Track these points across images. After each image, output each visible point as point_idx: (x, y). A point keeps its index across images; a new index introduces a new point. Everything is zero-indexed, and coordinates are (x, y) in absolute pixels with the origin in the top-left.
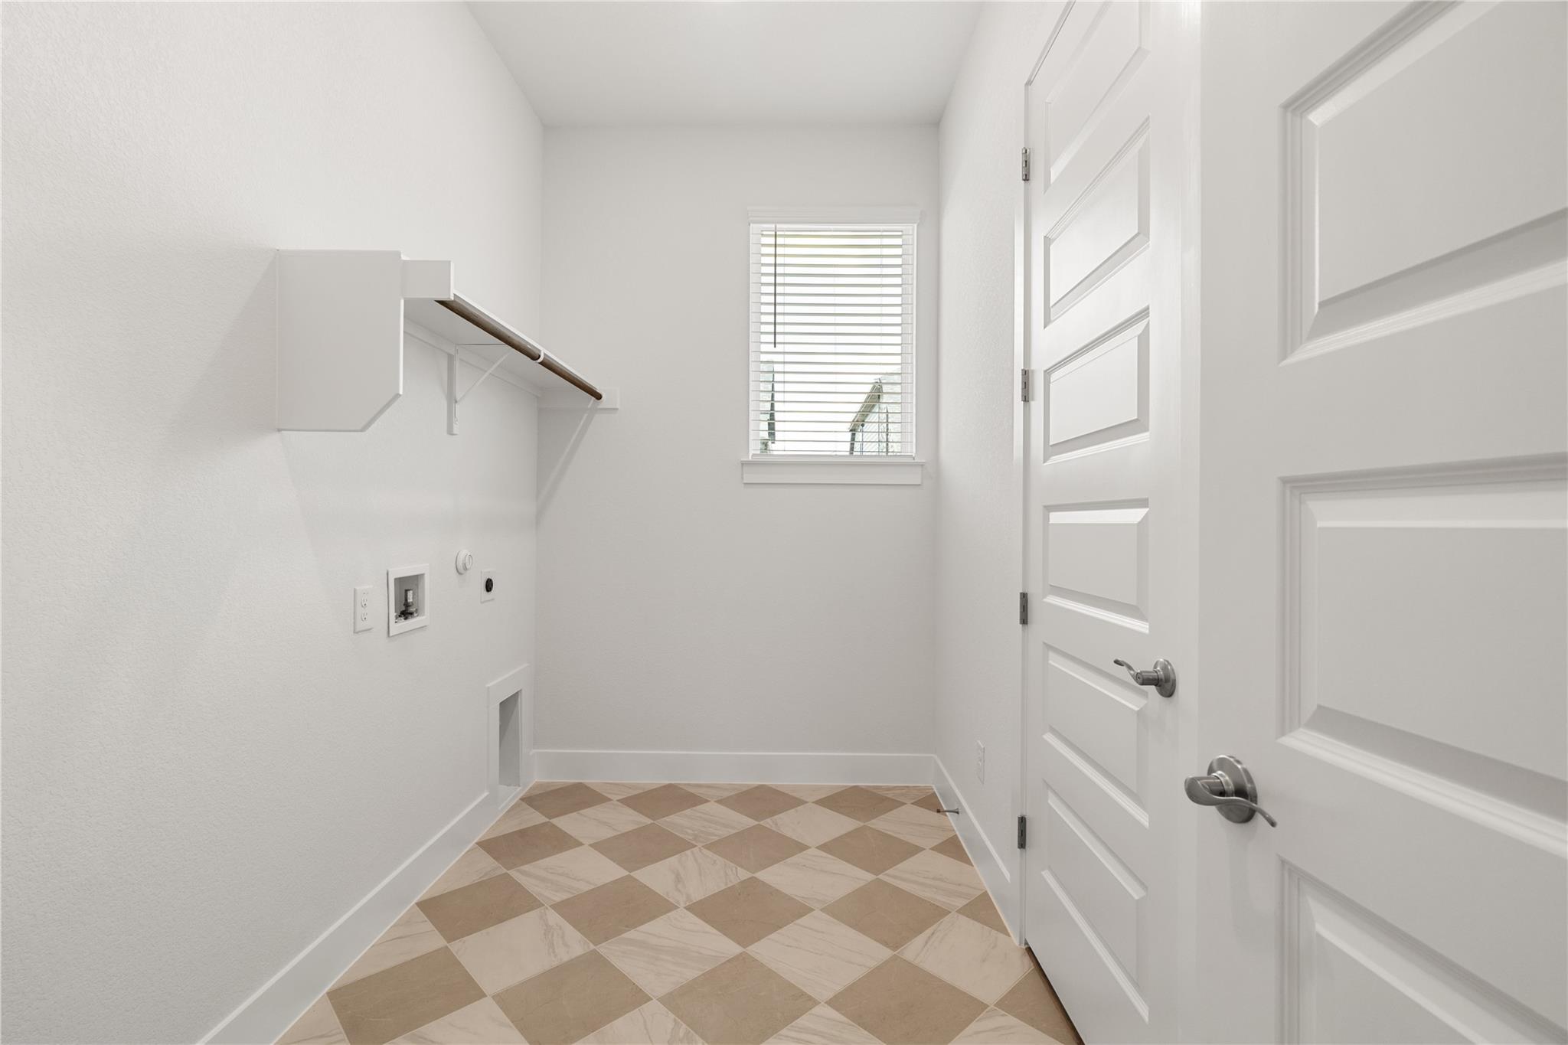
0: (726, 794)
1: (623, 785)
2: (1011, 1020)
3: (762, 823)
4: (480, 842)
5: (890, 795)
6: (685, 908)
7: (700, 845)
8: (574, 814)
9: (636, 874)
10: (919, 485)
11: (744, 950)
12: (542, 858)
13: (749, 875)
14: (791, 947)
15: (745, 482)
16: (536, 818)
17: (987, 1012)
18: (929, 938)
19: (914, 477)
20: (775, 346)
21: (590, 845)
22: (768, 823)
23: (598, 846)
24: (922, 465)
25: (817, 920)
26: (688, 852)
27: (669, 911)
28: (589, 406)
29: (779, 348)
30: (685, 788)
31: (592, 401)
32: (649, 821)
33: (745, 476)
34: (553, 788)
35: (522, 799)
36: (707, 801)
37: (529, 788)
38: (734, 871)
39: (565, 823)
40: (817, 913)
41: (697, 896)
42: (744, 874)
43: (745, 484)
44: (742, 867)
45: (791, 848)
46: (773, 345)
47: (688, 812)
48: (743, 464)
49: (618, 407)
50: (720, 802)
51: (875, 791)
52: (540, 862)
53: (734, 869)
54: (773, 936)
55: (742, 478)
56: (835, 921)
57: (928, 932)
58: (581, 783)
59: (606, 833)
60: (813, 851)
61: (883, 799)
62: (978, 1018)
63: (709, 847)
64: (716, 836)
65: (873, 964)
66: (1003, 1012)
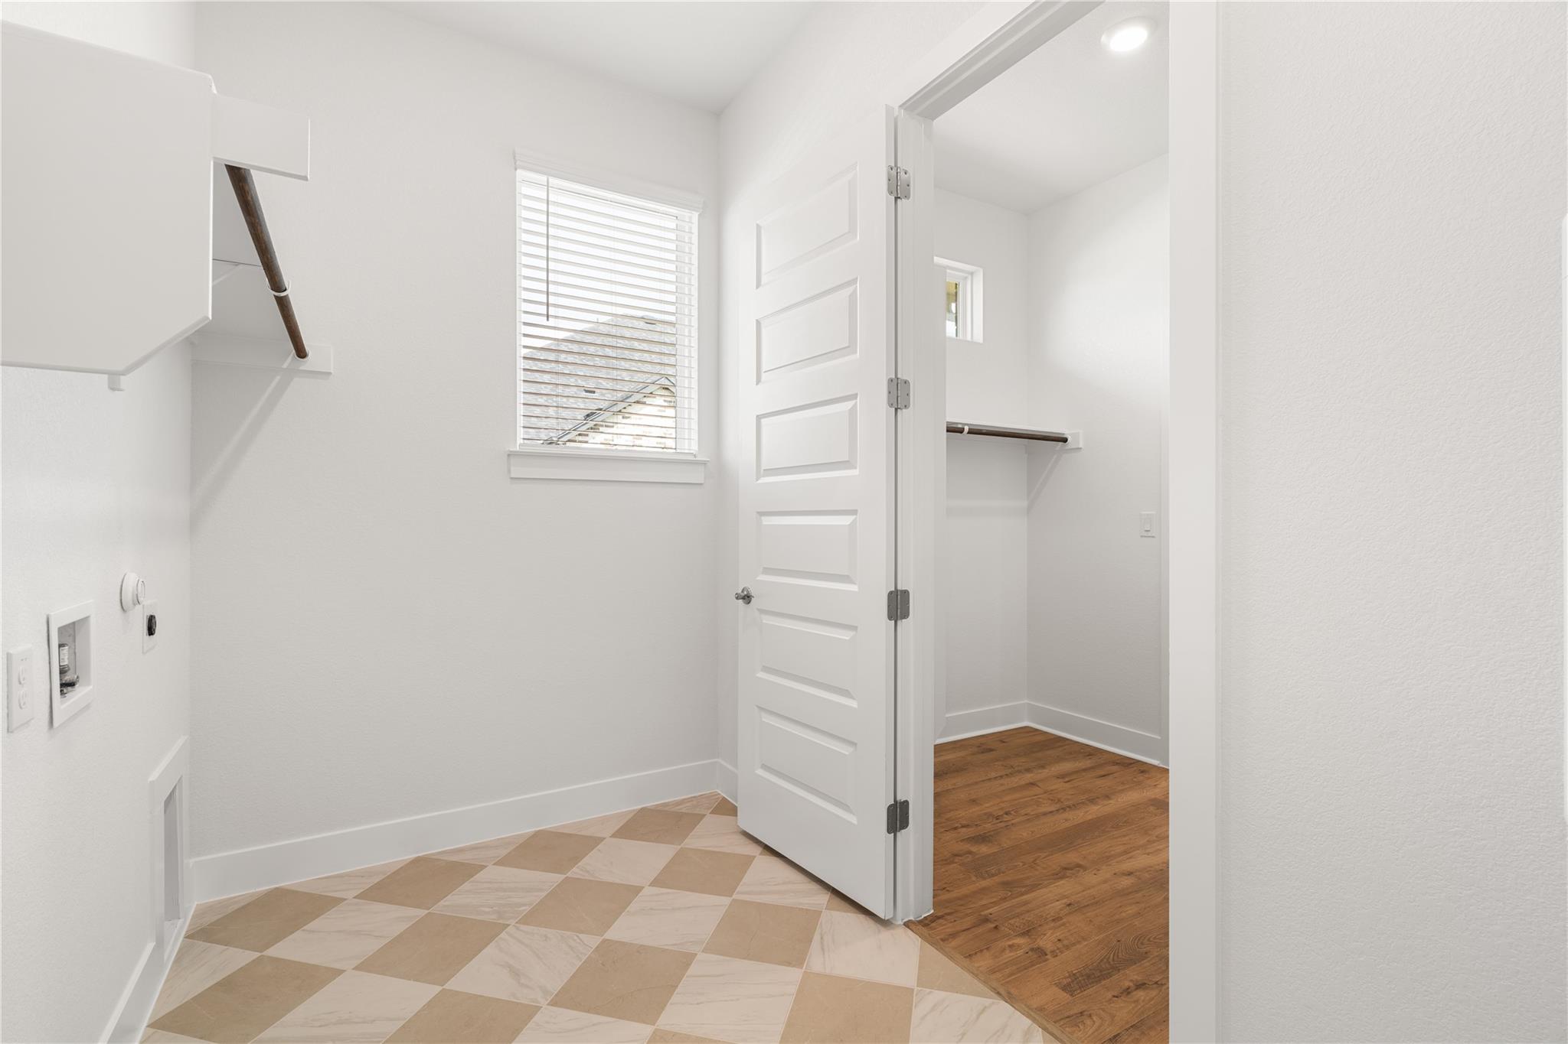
0: (504, 852)
1: (349, 875)
2: (938, 995)
3: (569, 874)
4: (152, 1024)
5: (683, 809)
6: (548, 1004)
7: (513, 922)
8: (298, 934)
9: (451, 985)
10: (701, 484)
11: (655, 1027)
12: (289, 1011)
13: (597, 940)
14: (701, 1003)
15: (513, 476)
16: (236, 958)
17: (916, 995)
18: (822, 943)
19: (696, 476)
20: (548, 320)
21: (356, 968)
22: (575, 872)
23: (370, 965)
24: (704, 463)
25: (704, 964)
26: (503, 935)
27: (531, 1017)
28: (285, 366)
29: (552, 322)
30: (445, 858)
31: (289, 360)
32: (422, 912)
33: (512, 469)
34: (236, 907)
35: (188, 937)
36: (483, 867)
37: (190, 917)
38: (578, 941)
39: (292, 949)
40: (701, 956)
41: (556, 985)
42: (593, 941)
43: (512, 478)
44: (582, 932)
45: (622, 895)
46: (546, 318)
47: (466, 886)
48: (509, 455)
49: (332, 372)
50: (498, 864)
51: (666, 809)
52: (289, 1017)
53: (576, 938)
54: (675, 998)
55: (509, 471)
56: (728, 958)
57: (816, 937)
58: (277, 888)
59: (372, 946)
60: (648, 891)
61: (680, 816)
62: (914, 1004)
63: (526, 920)
64: (525, 905)
65: (793, 989)
66: (928, 990)
